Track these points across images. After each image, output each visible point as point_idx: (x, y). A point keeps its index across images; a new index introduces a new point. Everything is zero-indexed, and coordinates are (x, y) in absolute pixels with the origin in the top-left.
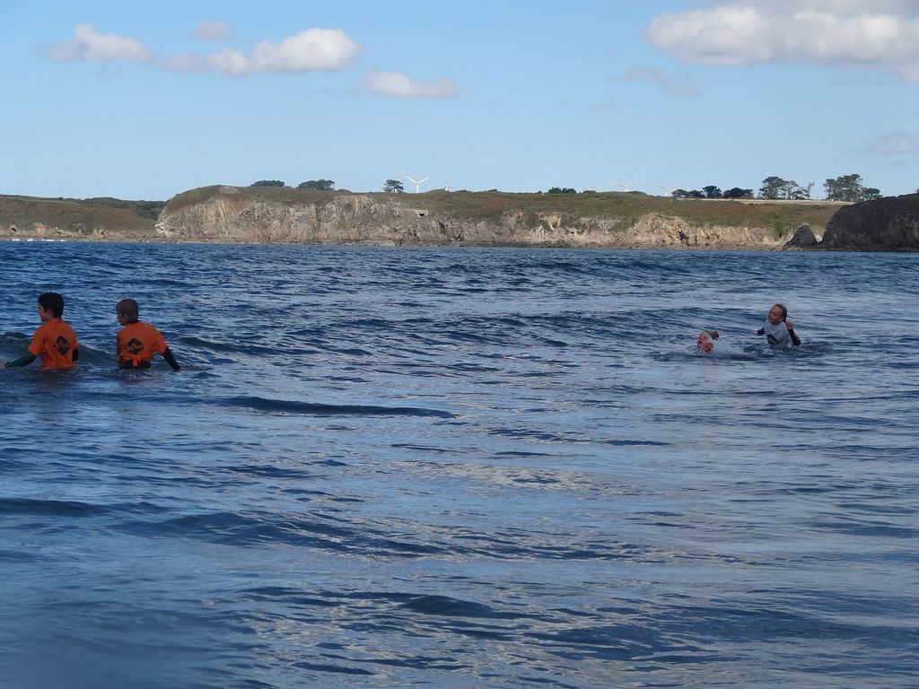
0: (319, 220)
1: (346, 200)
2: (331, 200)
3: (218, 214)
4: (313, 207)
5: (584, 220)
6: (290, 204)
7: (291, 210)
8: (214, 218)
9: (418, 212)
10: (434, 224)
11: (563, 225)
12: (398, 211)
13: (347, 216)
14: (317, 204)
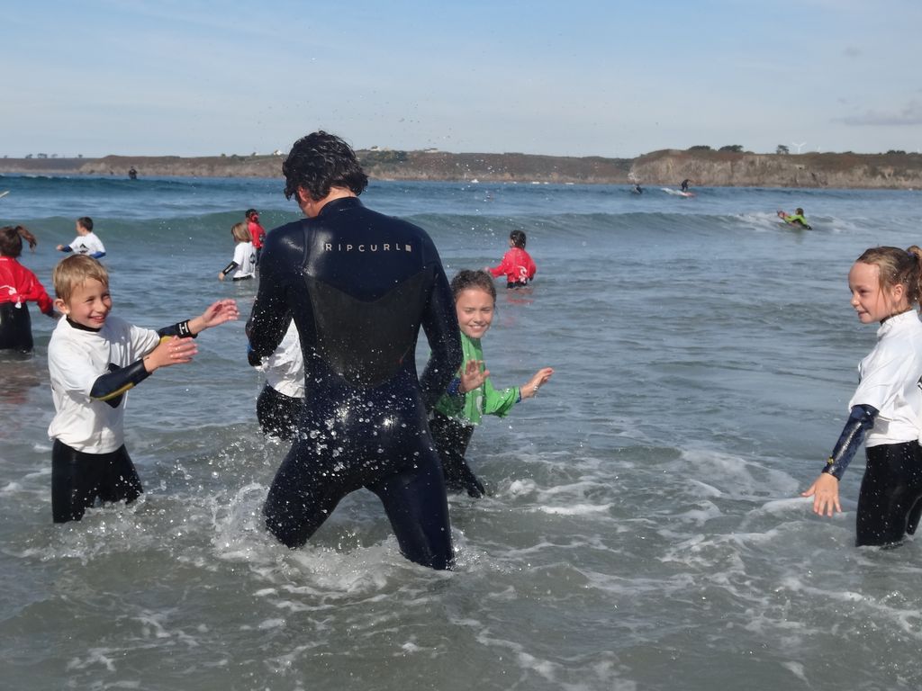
0: (733, 171)
1: (751, 158)
2: (740, 158)
3: (668, 168)
4: (729, 163)
5: (909, 172)
6: (714, 161)
7: (715, 165)
8: (665, 170)
9: (798, 166)
10: (808, 174)
11: (895, 174)
12: (784, 165)
13: (751, 169)
14: (732, 161)
